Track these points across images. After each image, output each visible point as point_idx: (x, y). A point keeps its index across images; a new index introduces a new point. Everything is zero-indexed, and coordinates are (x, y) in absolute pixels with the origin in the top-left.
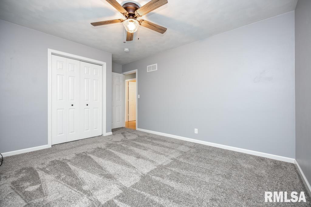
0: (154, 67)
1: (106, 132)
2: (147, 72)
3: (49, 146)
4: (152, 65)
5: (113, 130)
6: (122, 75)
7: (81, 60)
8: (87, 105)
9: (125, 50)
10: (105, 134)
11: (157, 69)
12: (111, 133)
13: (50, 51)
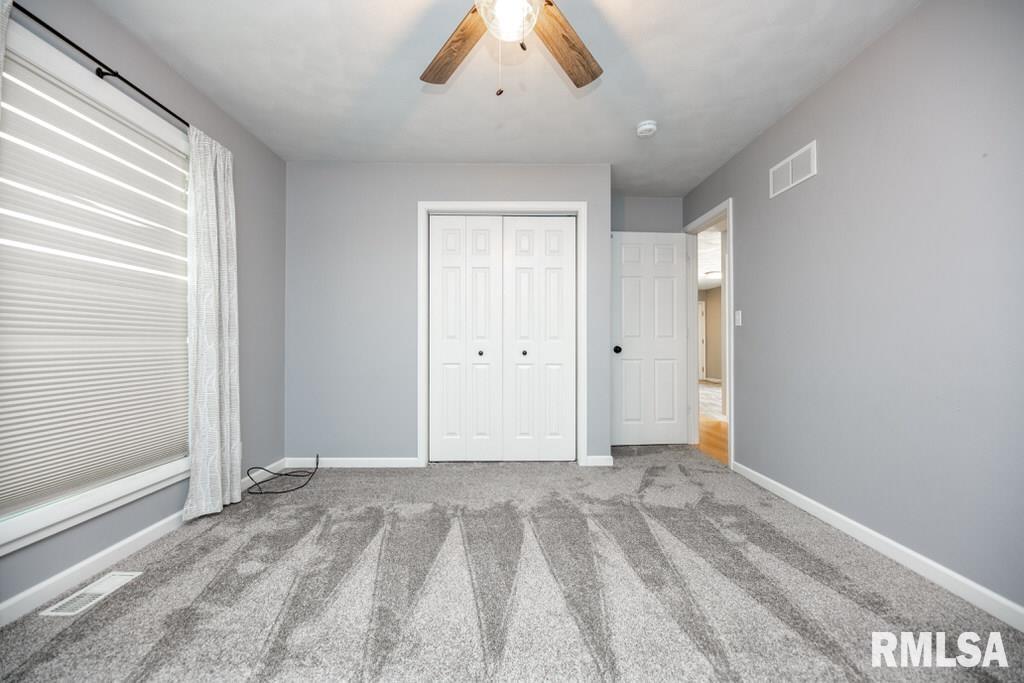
0: (803, 165)
1: (588, 454)
2: (772, 196)
3: (419, 462)
4: (789, 159)
5: (617, 451)
6: (684, 235)
7: (504, 214)
8: (525, 353)
9: (639, 130)
10: (586, 460)
11: (814, 171)
12: (608, 460)
13: (423, 207)
